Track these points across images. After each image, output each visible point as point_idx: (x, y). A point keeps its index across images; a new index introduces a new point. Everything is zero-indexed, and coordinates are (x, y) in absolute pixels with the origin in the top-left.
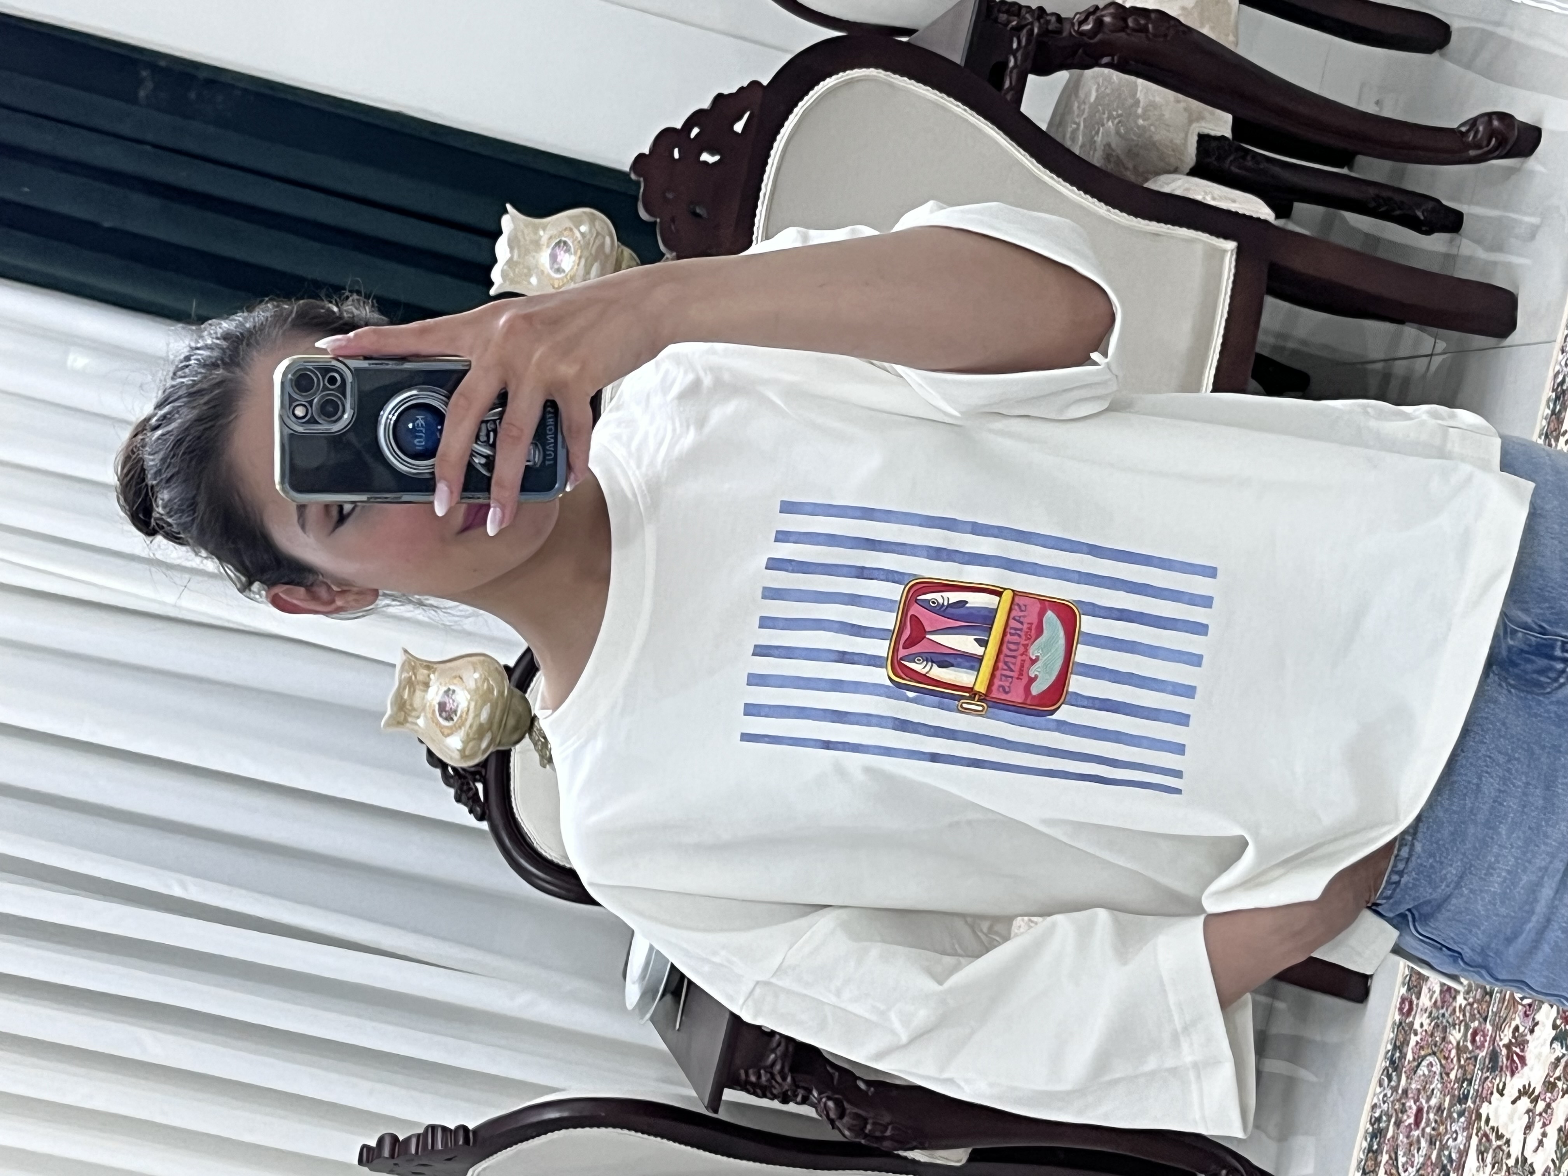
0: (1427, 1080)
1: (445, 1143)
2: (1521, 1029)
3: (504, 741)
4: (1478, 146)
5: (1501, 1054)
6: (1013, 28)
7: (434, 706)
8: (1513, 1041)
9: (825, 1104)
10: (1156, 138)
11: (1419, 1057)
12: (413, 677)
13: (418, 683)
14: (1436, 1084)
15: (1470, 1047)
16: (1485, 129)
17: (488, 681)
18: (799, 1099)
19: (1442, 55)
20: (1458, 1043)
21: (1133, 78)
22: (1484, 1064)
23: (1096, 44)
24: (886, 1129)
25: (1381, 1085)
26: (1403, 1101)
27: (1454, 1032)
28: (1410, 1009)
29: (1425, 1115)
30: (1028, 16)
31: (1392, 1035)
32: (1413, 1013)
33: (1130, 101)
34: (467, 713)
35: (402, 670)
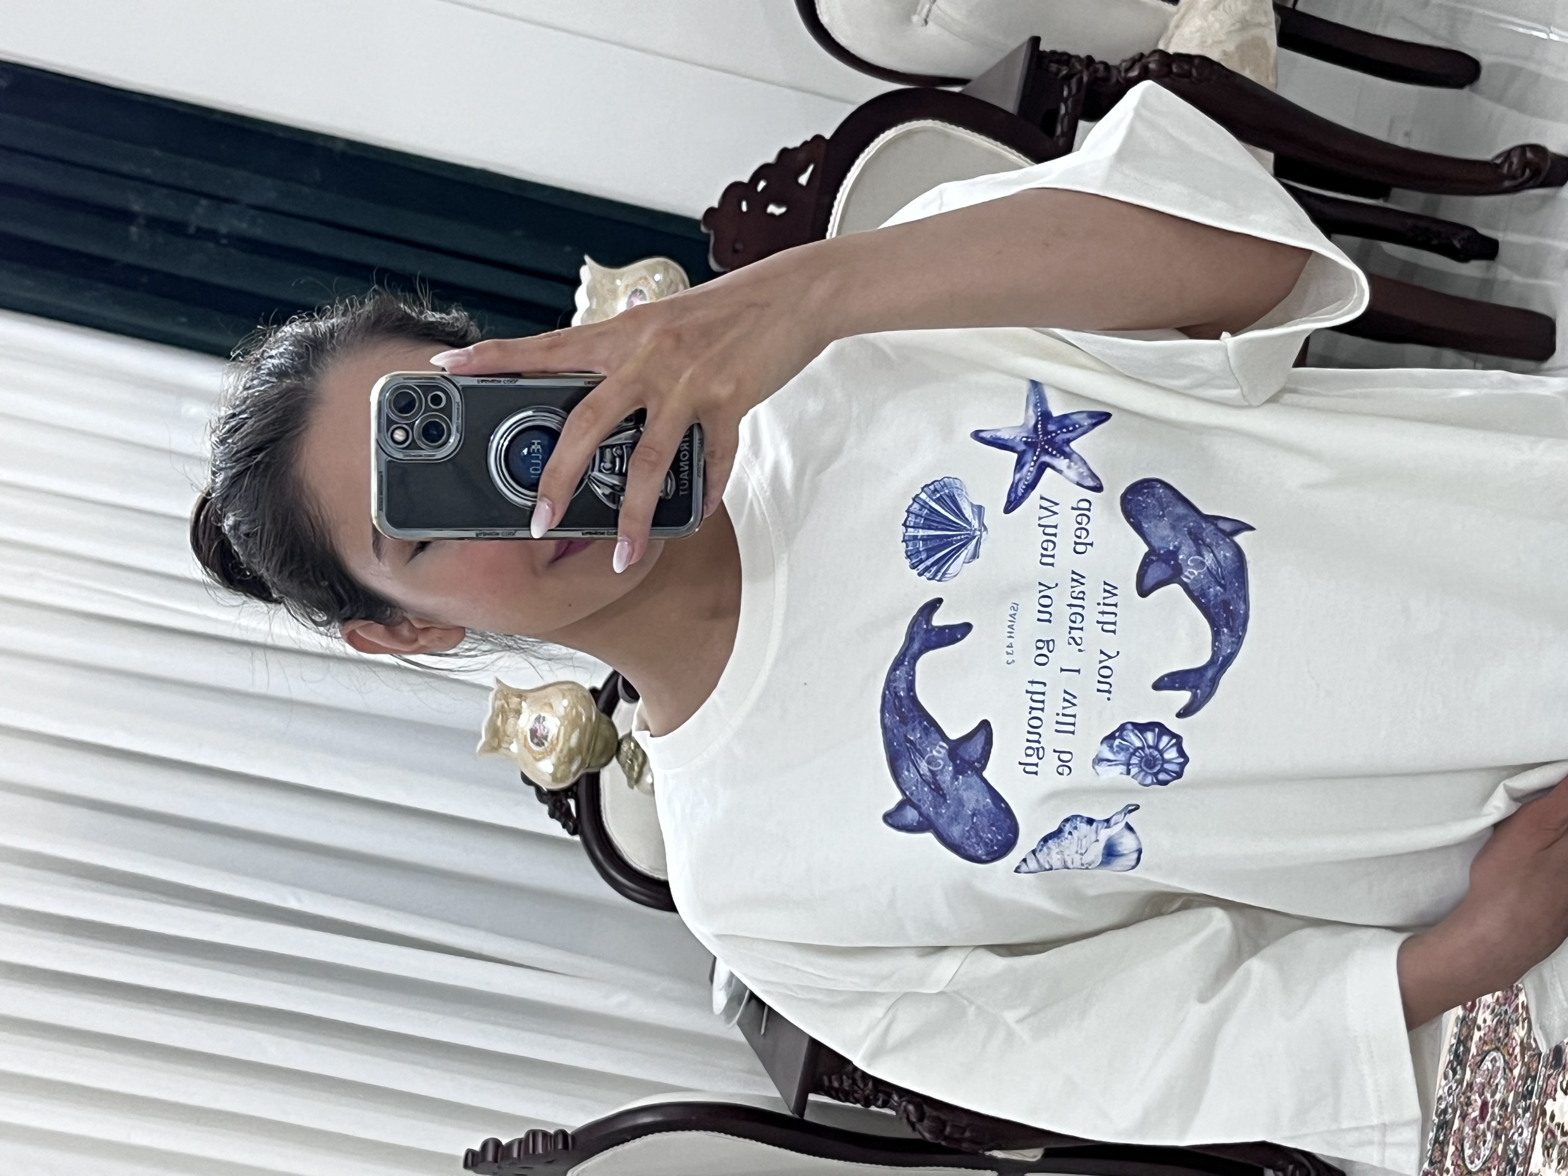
0: (1492, 1075)
1: (545, 1148)
3: (592, 764)
4: (1513, 177)
6: (1063, 77)
7: (526, 733)
9: (905, 1108)
11: (1482, 1052)
12: (506, 705)
13: (510, 711)
14: (1499, 1079)
15: (1534, 1044)
16: (1518, 160)
17: (576, 707)
18: (880, 1103)
19: (1473, 91)
20: (1522, 1041)
22: (1548, 1061)
24: (965, 1131)
25: (1446, 1078)
26: (1469, 1094)
27: (1517, 1029)
29: (1490, 1110)
30: (1077, 65)
31: (1456, 1030)
32: (1476, 1009)
34: (557, 738)
35: (496, 698)
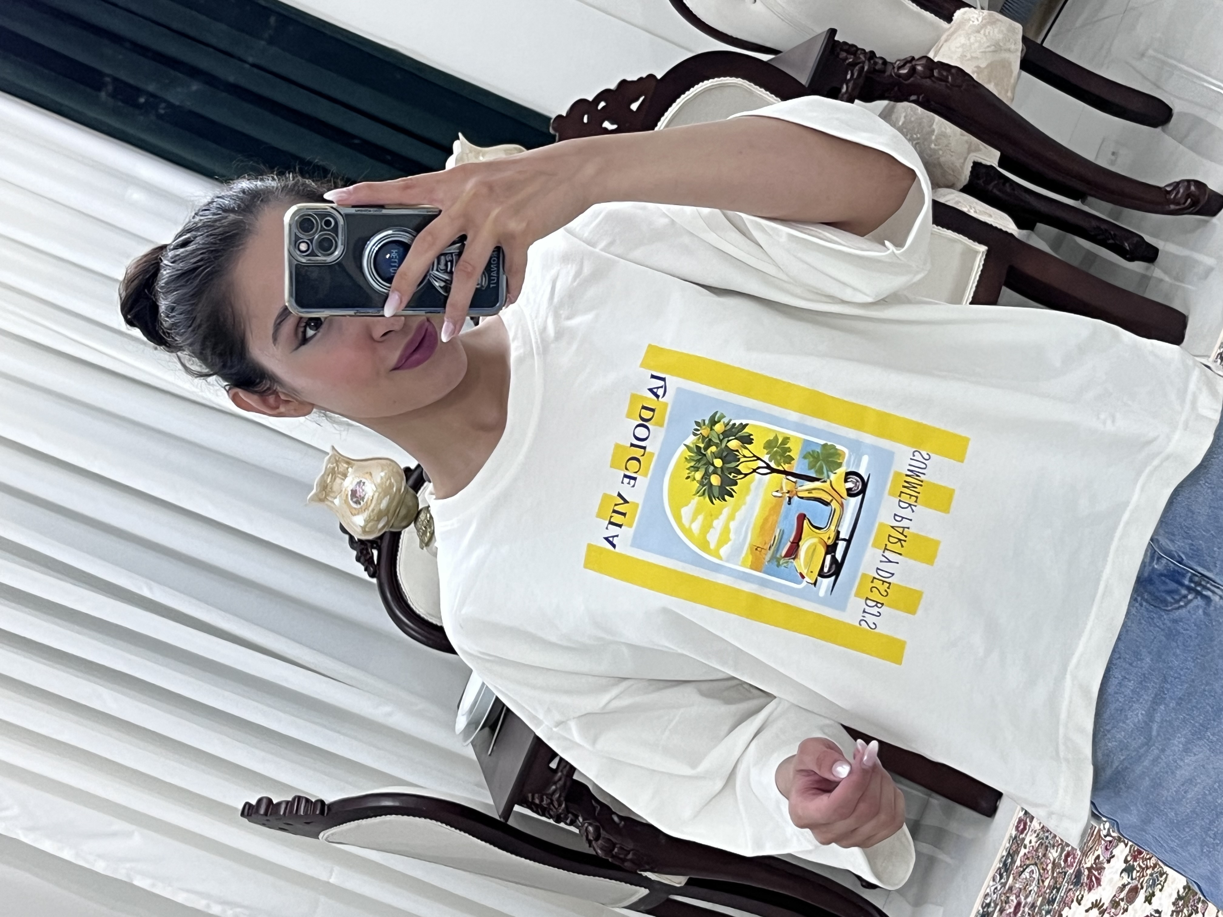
0: (1028, 883)
1: (306, 812)
2: (1101, 858)
3: (395, 525)
4: (1178, 204)
5: (1083, 874)
6: (850, 64)
7: (348, 492)
8: (1094, 866)
9: (587, 828)
10: (942, 159)
11: (1025, 865)
12: (336, 468)
13: (339, 473)
14: (1034, 887)
15: (1063, 864)
16: (1184, 192)
17: (390, 479)
18: (568, 821)
19: (1164, 131)
20: (1054, 860)
21: (932, 114)
22: (1070, 879)
23: (908, 85)
24: (629, 853)
25: (994, 880)
26: (1008, 895)
27: (1052, 851)
28: (1024, 828)
29: (1022, 909)
30: (862, 56)
31: (1008, 845)
32: (1025, 832)
33: (929, 129)
34: (372, 500)
35: (329, 461)
